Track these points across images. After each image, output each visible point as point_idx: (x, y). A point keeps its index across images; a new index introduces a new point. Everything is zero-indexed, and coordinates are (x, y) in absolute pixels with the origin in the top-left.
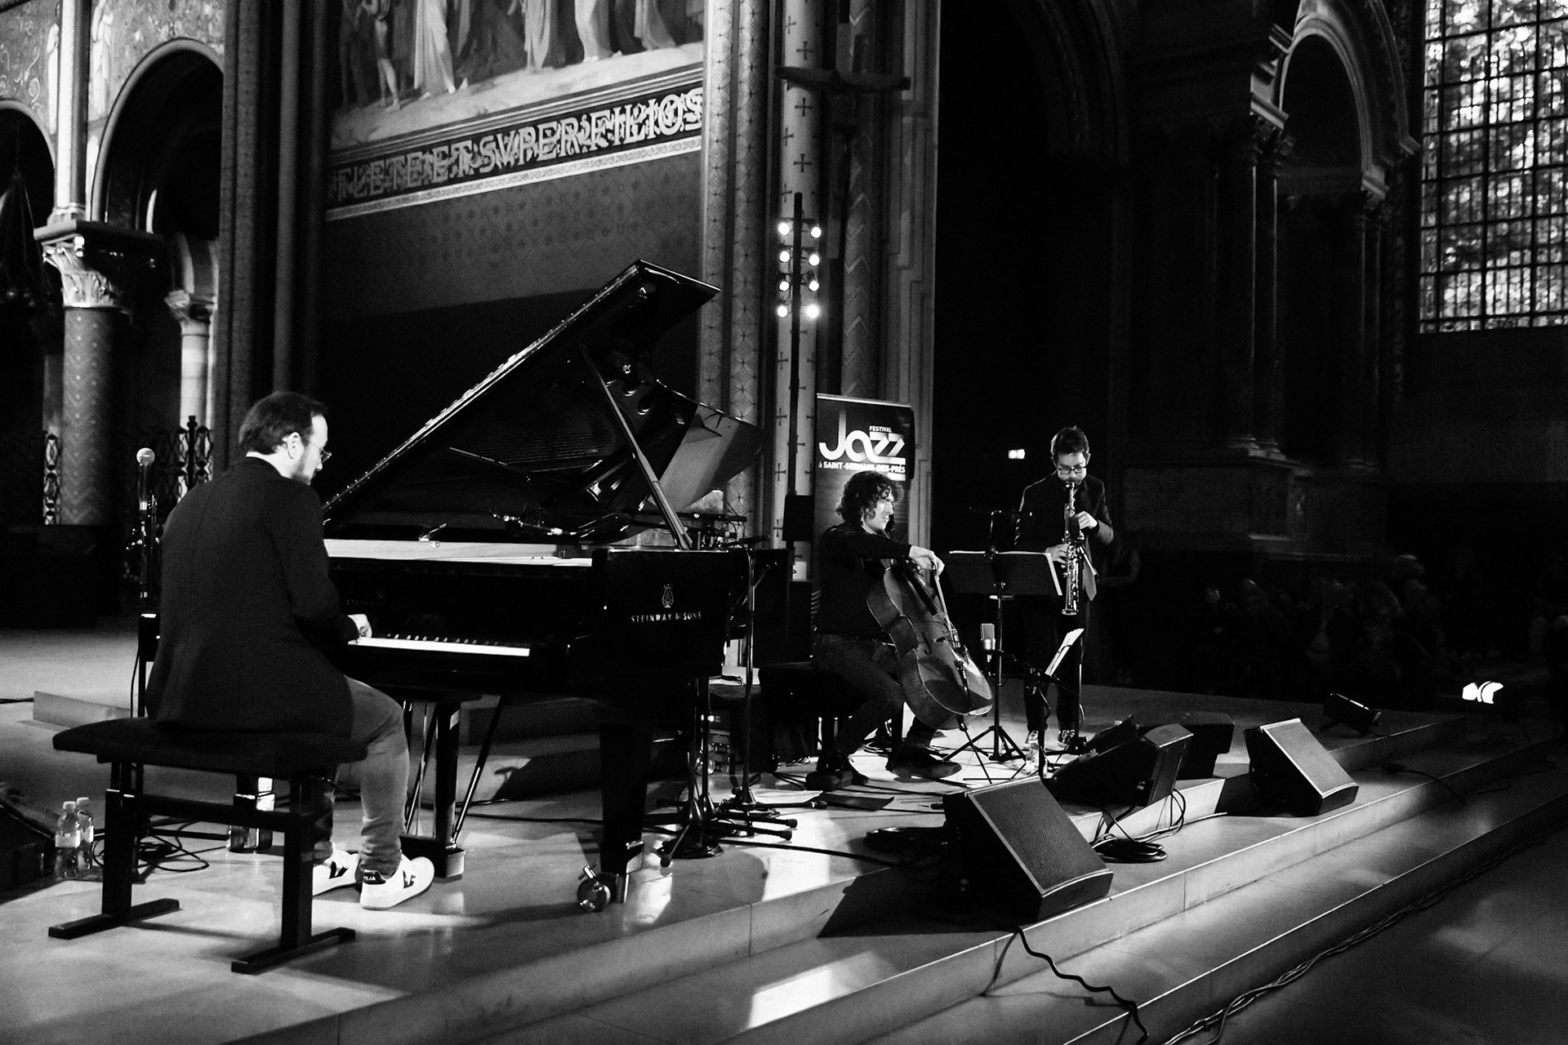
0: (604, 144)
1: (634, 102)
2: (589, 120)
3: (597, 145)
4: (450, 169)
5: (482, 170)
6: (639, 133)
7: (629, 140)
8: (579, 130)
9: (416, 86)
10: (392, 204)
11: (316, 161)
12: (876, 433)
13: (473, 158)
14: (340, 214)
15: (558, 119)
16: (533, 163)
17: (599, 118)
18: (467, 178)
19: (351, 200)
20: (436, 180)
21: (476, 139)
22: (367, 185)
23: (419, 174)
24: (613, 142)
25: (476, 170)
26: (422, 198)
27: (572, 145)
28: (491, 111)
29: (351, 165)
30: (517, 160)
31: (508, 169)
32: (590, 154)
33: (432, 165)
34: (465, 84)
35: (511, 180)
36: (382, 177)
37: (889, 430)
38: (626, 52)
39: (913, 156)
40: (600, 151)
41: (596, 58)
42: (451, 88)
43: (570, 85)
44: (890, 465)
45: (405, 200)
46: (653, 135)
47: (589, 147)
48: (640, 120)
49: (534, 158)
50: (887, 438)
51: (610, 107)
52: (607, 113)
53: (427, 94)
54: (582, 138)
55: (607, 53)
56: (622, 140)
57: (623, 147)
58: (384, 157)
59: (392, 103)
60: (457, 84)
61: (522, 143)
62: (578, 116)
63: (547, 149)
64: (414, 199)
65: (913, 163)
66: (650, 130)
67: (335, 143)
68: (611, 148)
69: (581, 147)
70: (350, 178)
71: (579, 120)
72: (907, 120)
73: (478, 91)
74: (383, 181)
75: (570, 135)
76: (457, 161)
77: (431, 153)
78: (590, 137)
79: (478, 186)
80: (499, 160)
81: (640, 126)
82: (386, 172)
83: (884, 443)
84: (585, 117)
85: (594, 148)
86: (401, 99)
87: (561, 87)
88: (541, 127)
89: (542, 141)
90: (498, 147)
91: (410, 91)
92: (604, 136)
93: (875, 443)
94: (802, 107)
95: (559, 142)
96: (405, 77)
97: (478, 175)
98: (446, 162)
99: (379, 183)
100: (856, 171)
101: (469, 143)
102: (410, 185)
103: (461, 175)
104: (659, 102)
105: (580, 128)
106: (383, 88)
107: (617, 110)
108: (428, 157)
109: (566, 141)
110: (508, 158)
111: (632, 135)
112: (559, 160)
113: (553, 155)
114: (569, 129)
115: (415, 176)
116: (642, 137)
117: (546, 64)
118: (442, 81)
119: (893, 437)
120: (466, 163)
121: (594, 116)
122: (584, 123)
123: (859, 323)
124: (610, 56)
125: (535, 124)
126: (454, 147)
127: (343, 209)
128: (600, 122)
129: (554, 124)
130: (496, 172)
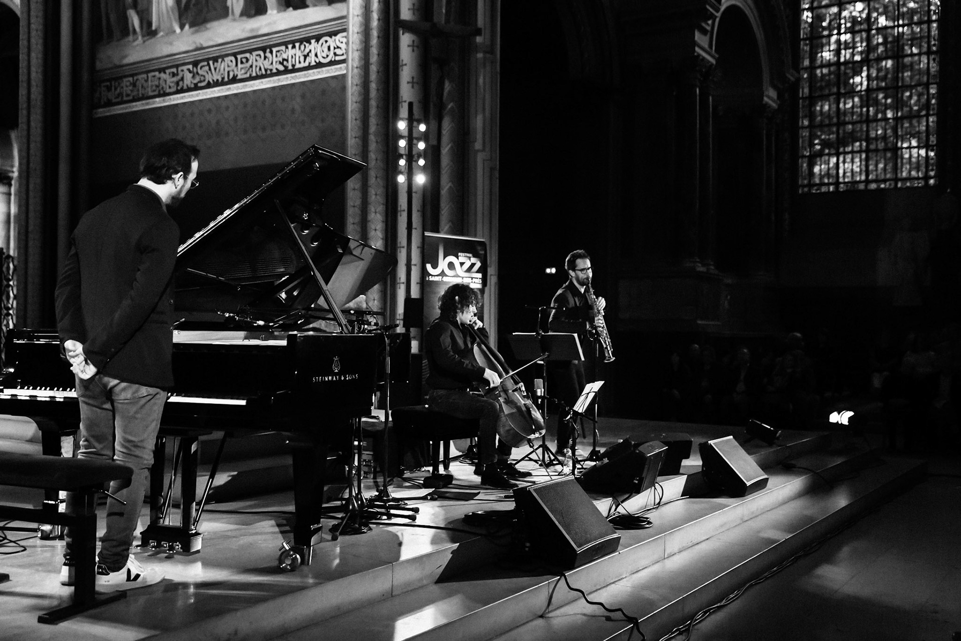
0: (281, 68)
1: (301, 41)
2: (271, 52)
3: (277, 69)
4: (177, 84)
5: (200, 85)
6: (304, 62)
7: (298, 66)
8: (265, 59)
9: (154, 28)
10: (138, 106)
11: (85, 76)
12: (463, 257)
13: (193, 77)
14: (102, 112)
15: (250, 51)
16: (234, 80)
17: (278, 51)
18: (189, 90)
19: (110, 104)
20: (168, 91)
21: (195, 64)
22: (121, 94)
23: (157, 86)
24: (288, 67)
25: (196, 85)
26: (159, 103)
27: (260, 69)
28: (205, 45)
29: (109, 80)
30: (223, 78)
31: (217, 84)
32: (273, 75)
33: (165, 81)
34: (187, 27)
35: (219, 91)
36: (131, 88)
37: (470, 255)
38: (295, 8)
39: (484, 79)
40: (279, 73)
41: (275, 12)
42: (178, 30)
43: (258, 29)
44: (472, 278)
45: (147, 104)
46: (313, 63)
47: (271, 70)
48: (306, 53)
49: (235, 77)
50: (470, 260)
51: (285, 44)
52: (283, 48)
53: (161, 34)
54: (267, 64)
55: (283, 9)
56: (293, 66)
57: (294, 70)
58: (132, 75)
59: (137, 39)
60: (182, 27)
61: (226, 66)
62: (264, 49)
63: (243, 71)
64: (154, 103)
65: (484, 83)
66: (312, 60)
67: (99, 65)
68: (287, 71)
69: (266, 70)
70: (109, 89)
71: (265, 52)
72: (480, 55)
73: (197, 32)
74: (132, 91)
75: (259, 62)
76: (182, 79)
77: (165, 73)
78: (272, 63)
79: (197, 95)
80: (209, 78)
81: (305, 57)
82: (134, 85)
83: (468, 264)
84: (268, 50)
85: (274, 71)
86: (143, 36)
87: (252, 30)
88: (239, 57)
89: (240, 65)
90: (210, 69)
91: (150, 32)
92: (281, 63)
93: (462, 264)
94: (412, 46)
95: (251, 66)
96: (146, 22)
97: (196, 88)
98: (175, 79)
99: (129, 92)
100: (447, 86)
101: (190, 67)
102: (151, 94)
103: (185, 87)
104: (318, 41)
105: (265, 58)
106: (131, 29)
107: (290, 46)
108: (162, 75)
109: (256, 66)
110: (217, 77)
111: (300, 62)
112: (251, 78)
113: (248, 75)
114: (258, 58)
115: (154, 88)
116: (306, 64)
117: (242, 15)
118: (171, 24)
119: (473, 260)
120: (188, 80)
121: (274, 50)
122: (268, 54)
123: (450, 187)
124: (285, 10)
125: (235, 55)
126: (180, 69)
127: (105, 109)
128: (278, 54)
129: (248, 55)
130: (209, 86)
